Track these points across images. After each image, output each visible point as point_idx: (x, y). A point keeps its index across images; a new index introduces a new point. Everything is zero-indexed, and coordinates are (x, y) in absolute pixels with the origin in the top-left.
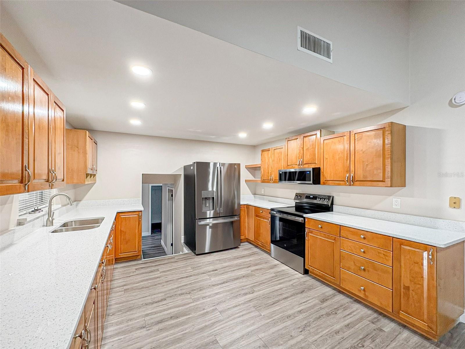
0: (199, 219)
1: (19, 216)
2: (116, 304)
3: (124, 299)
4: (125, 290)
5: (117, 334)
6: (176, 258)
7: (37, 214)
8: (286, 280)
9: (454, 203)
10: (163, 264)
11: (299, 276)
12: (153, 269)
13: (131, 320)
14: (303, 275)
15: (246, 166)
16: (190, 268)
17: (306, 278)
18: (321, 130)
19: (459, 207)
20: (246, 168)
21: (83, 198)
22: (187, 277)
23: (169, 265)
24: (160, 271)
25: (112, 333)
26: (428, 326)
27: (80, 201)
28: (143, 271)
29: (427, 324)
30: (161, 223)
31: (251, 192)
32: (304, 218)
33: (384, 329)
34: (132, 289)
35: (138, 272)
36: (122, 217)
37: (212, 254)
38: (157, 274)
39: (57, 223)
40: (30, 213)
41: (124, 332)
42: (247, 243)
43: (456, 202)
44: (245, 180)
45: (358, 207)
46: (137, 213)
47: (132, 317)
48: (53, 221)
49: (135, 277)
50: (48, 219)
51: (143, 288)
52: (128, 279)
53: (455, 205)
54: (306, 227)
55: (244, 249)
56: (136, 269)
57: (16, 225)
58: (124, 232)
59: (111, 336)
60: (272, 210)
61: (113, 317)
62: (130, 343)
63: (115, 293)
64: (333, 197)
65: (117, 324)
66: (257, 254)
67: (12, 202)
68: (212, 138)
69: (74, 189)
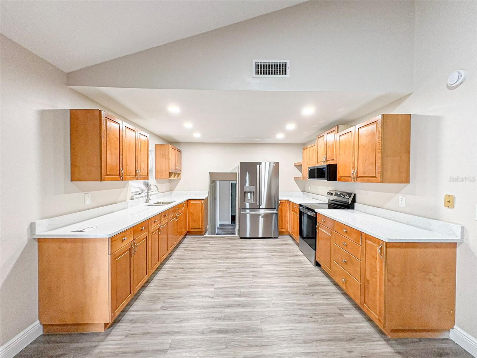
0: (242, 209)
1: (132, 195)
2: (177, 255)
3: (182, 254)
4: (185, 250)
5: (169, 268)
6: (226, 238)
7: (141, 195)
8: (294, 266)
9: (448, 202)
10: (215, 240)
11: (311, 266)
12: (207, 241)
13: (179, 264)
14: (315, 266)
15: (294, 164)
16: (230, 245)
17: (317, 269)
18: (338, 126)
19: (453, 207)
20: (294, 166)
21: (174, 189)
22: (224, 250)
23: (218, 241)
24: (210, 244)
25: (167, 267)
26: (379, 319)
27: (173, 191)
28: (201, 242)
29: (378, 317)
30: (235, 216)
31: (301, 190)
32: (316, 213)
33: (344, 316)
34: (189, 250)
35: (197, 242)
36: (192, 203)
37: (252, 239)
38: (208, 245)
39: (152, 202)
40: (138, 194)
41: (172, 268)
42: (289, 236)
43: (450, 201)
44: (294, 177)
45: (378, 206)
46: (201, 201)
47: (180, 263)
48: (150, 201)
49: (194, 244)
50: (147, 199)
51: (195, 250)
52: (189, 245)
53: (448, 204)
54: (317, 221)
55: (281, 240)
56: (197, 240)
57: (130, 199)
58: (193, 213)
59: (166, 268)
60: (301, 205)
61: (172, 260)
62: (172, 273)
63: (179, 250)
64: (355, 195)
65: (172, 264)
66: (289, 245)
67: (128, 187)
68: (258, 140)
69: (170, 183)
